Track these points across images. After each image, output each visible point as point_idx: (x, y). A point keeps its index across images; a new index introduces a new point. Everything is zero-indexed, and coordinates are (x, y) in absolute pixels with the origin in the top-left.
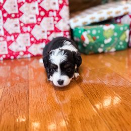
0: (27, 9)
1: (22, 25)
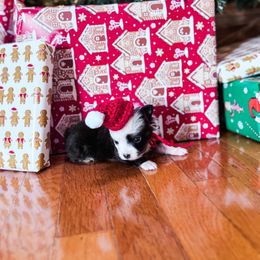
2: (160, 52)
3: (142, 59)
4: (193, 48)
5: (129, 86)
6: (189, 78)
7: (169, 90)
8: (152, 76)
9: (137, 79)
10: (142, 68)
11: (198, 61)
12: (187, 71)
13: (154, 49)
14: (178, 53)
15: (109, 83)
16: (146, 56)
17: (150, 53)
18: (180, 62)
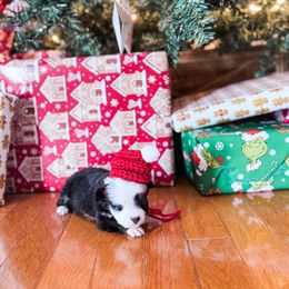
0: (85, 94)
1: (74, 124)
2: (114, 103)
3: (98, 108)
4: (146, 100)
5: (86, 133)
6: (142, 127)
7: (124, 138)
8: (107, 125)
9: (93, 127)
10: (98, 117)
11: (150, 111)
12: (140, 121)
13: (109, 99)
14: (132, 103)
15: (67, 129)
16: (102, 105)
17: (105, 103)
18: (134, 112)
